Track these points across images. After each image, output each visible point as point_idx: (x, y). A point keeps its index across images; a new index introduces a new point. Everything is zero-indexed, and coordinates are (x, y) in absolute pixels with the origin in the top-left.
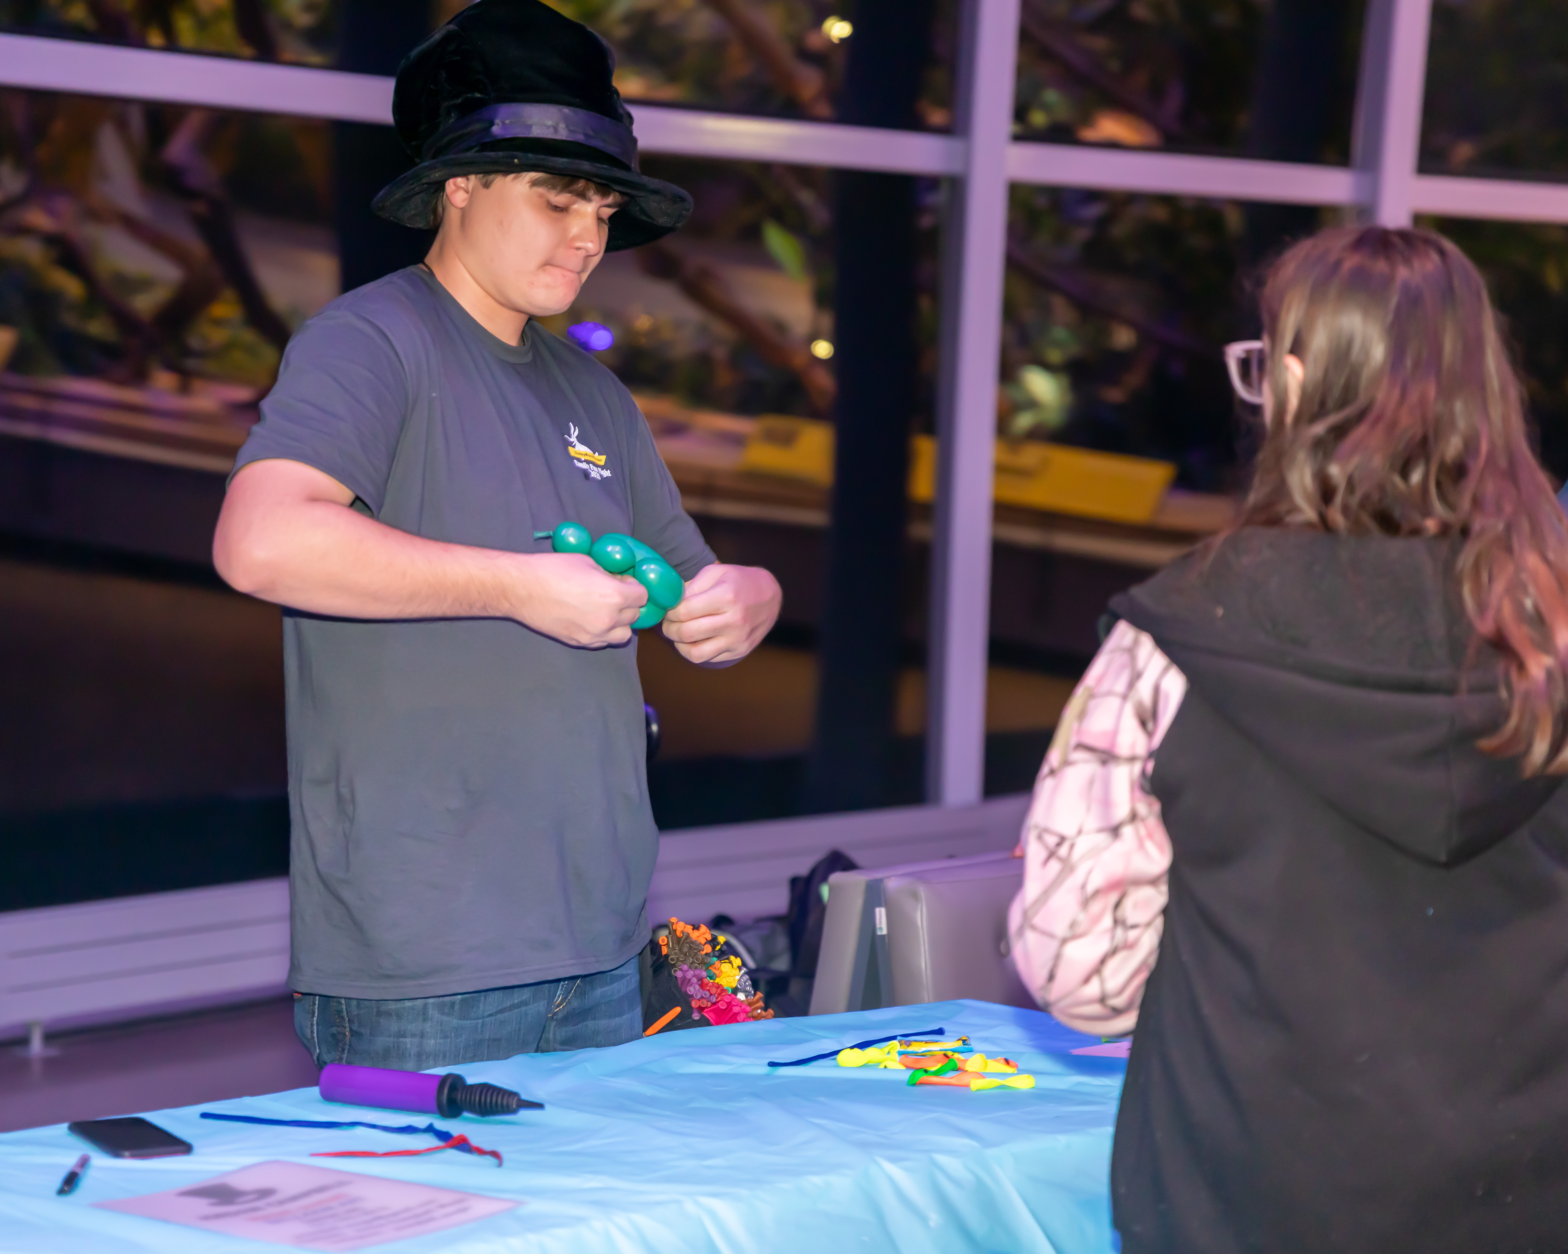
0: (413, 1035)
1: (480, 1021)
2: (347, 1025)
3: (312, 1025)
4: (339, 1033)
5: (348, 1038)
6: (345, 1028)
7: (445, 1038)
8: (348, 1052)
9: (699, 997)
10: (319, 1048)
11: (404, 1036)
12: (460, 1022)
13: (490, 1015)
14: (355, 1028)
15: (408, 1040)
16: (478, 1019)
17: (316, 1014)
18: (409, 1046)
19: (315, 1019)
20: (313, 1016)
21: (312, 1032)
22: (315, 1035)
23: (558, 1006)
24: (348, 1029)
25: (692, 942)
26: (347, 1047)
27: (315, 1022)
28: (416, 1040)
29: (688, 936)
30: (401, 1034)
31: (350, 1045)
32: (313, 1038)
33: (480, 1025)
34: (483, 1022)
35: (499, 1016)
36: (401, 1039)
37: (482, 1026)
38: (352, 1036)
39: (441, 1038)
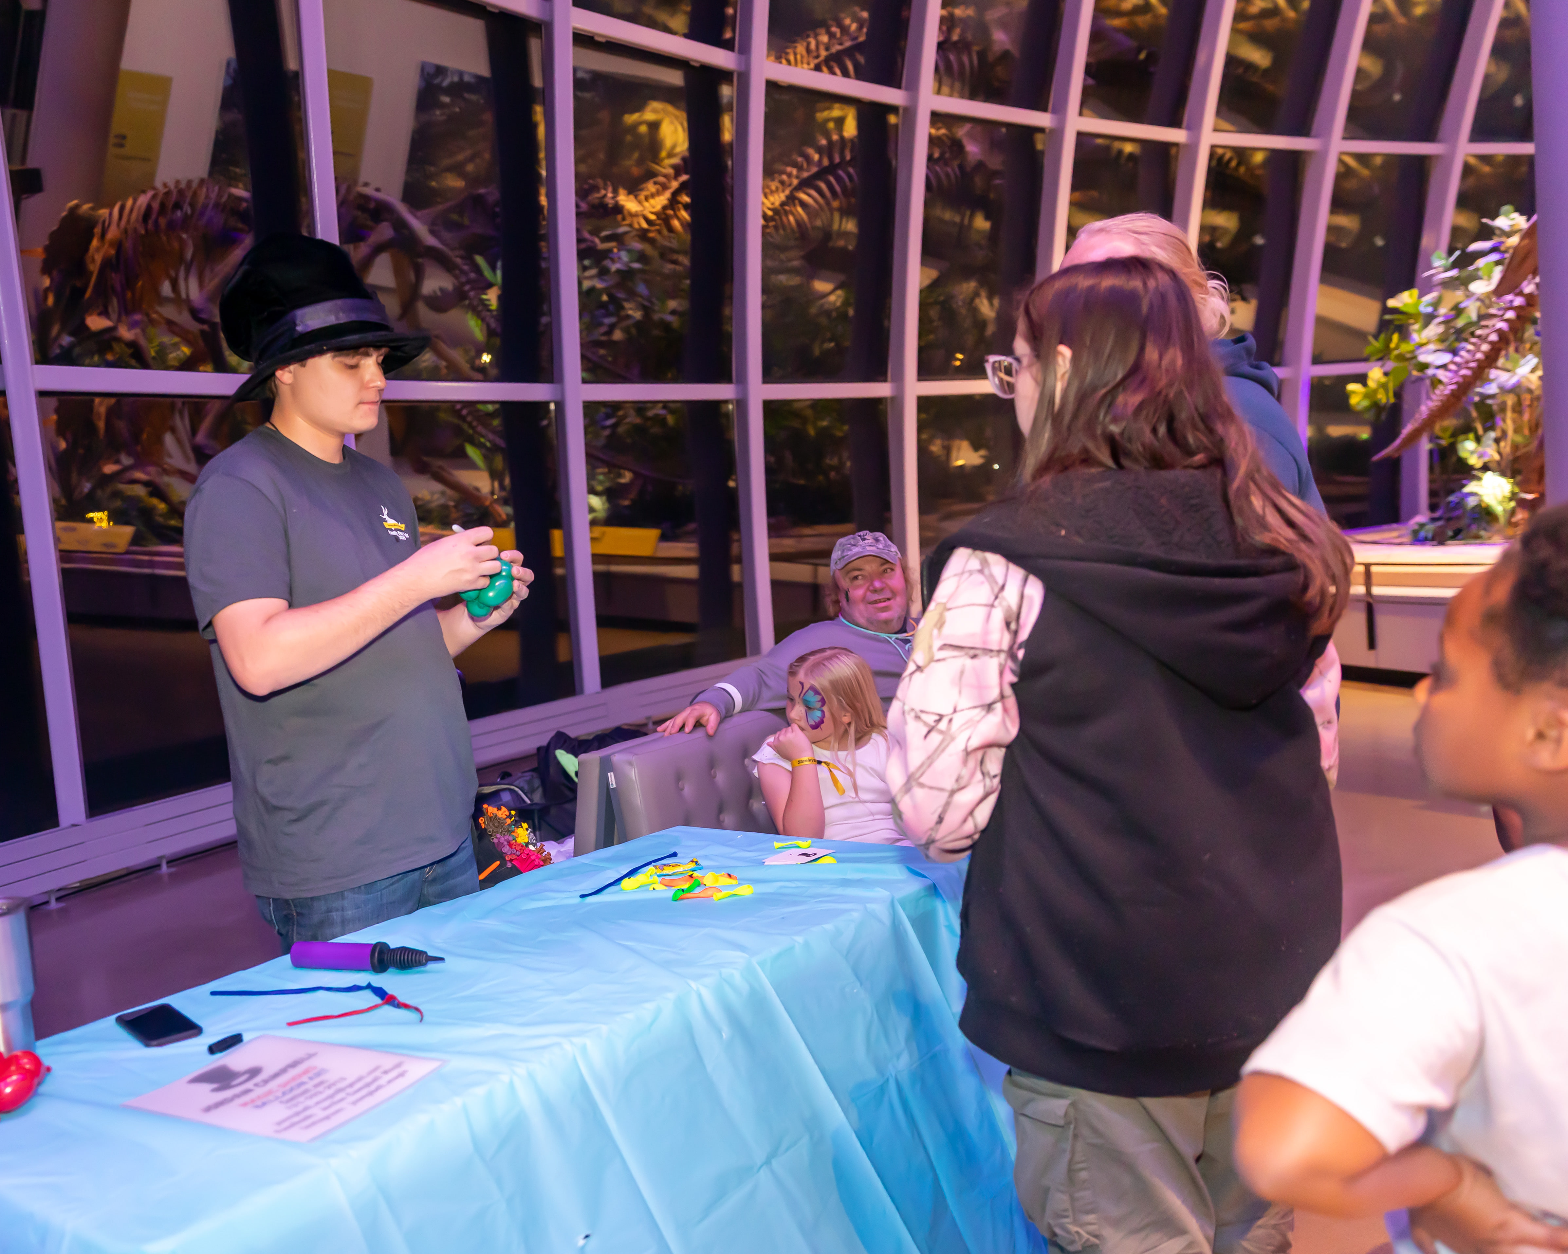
0: (337, 910)
1: (379, 893)
2: (293, 909)
3: (270, 911)
4: (289, 914)
5: (295, 917)
6: (292, 910)
7: (358, 908)
8: (297, 926)
9: (510, 853)
10: (278, 926)
11: (330, 911)
12: (367, 896)
13: (385, 888)
14: (299, 910)
15: (334, 913)
16: (377, 892)
17: (272, 904)
18: (335, 917)
19: (271, 908)
20: (270, 906)
21: (271, 916)
22: (273, 918)
23: (428, 874)
24: (294, 912)
25: (499, 819)
26: (296, 923)
27: (272, 910)
28: (339, 913)
29: (496, 816)
30: (329, 911)
31: (297, 921)
32: (272, 920)
33: (379, 896)
34: (381, 893)
35: (391, 887)
36: (330, 914)
37: (381, 896)
38: (298, 915)
39: (356, 909)
